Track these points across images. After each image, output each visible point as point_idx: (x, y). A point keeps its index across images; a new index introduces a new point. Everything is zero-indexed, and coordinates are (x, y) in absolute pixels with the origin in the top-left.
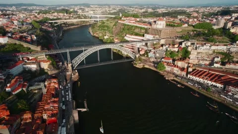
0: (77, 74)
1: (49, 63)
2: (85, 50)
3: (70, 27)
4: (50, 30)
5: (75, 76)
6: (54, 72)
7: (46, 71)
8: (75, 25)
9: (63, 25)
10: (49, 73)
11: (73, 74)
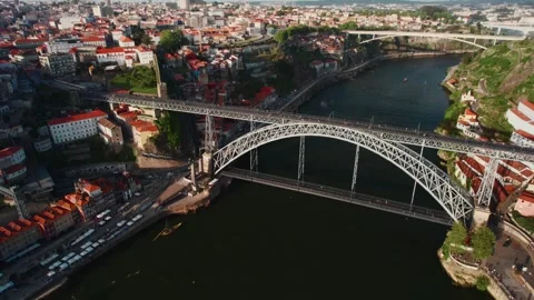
0: (206, 193)
1: (149, 134)
2: (258, 125)
3: (409, 54)
4: (332, 52)
5: (199, 196)
6: (155, 163)
7: (136, 153)
8: (431, 51)
9: (391, 47)
10: (141, 162)
11: (194, 189)
